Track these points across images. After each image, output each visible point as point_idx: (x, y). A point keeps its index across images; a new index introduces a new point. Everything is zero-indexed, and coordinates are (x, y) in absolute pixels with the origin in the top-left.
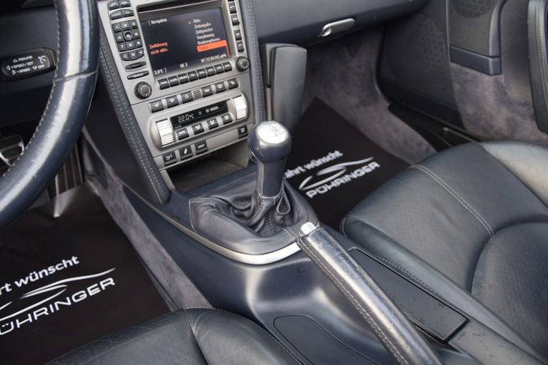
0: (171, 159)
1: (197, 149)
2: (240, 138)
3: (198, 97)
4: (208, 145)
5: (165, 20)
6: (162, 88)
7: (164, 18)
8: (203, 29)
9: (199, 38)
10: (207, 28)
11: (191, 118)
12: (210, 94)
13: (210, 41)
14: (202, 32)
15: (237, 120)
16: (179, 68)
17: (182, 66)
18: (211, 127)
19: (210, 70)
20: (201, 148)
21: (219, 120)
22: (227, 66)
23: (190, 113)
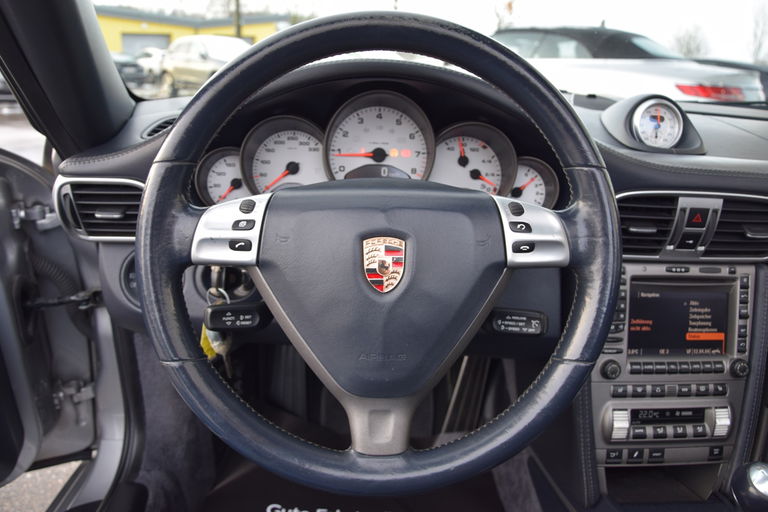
0: (616, 457)
1: (651, 456)
2: (709, 460)
3: (671, 394)
4: (666, 456)
5: (657, 295)
6: (633, 372)
7: (656, 292)
8: (699, 314)
9: (691, 323)
10: (704, 314)
11: (654, 417)
12: (688, 395)
13: (704, 330)
14: (698, 317)
15: (713, 436)
16: (657, 354)
17: (662, 351)
18: (676, 435)
19: (696, 366)
20: (655, 457)
21: (690, 429)
22: (718, 366)
23: (655, 410)
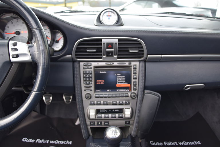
0: (93, 124)
1: (104, 124)
2: (125, 125)
3: (110, 104)
4: (109, 124)
5: (106, 72)
6: (96, 97)
7: (105, 71)
8: (121, 78)
9: (118, 81)
10: (123, 78)
11: (105, 111)
12: (116, 104)
13: (123, 83)
14: (120, 79)
15: (125, 117)
16: (107, 91)
17: (108, 90)
18: (112, 117)
19: (118, 95)
20: (106, 124)
21: (117, 115)
22: (126, 95)
23: (105, 109)
